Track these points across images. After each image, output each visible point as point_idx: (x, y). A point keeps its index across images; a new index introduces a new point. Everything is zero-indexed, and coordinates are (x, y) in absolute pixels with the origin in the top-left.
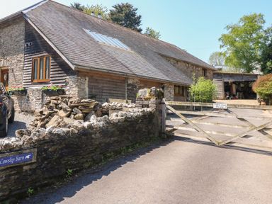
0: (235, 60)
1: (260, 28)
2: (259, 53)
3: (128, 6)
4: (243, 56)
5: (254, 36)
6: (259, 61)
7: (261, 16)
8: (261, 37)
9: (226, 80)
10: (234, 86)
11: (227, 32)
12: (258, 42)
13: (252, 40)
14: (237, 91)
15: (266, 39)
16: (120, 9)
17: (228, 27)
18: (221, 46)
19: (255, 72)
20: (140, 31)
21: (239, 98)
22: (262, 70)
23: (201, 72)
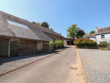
0: (70, 35)
1: (76, 28)
2: (76, 34)
3: (46, 23)
4: (72, 34)
5: (75, 29)
6: (76, 36)
7: (76, 25)
8: (76, 30)
9: (68, 40)
10: (70, 42)
11: (68, 29)
12: (76, 31)
13: (74, 31)
14: (71, 43)
15: (77, 30)
16: (44, 23)
17: (69, 27)
18: (67, 32)
19: (75, 38)
20: (49, 28)
21: (71, 45)
22: (77, 38)
23: (60, 38)
